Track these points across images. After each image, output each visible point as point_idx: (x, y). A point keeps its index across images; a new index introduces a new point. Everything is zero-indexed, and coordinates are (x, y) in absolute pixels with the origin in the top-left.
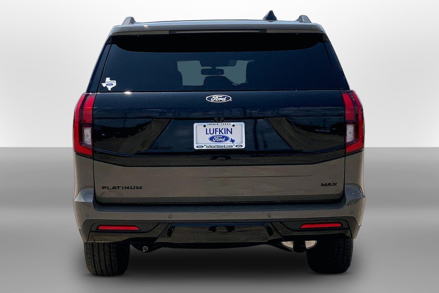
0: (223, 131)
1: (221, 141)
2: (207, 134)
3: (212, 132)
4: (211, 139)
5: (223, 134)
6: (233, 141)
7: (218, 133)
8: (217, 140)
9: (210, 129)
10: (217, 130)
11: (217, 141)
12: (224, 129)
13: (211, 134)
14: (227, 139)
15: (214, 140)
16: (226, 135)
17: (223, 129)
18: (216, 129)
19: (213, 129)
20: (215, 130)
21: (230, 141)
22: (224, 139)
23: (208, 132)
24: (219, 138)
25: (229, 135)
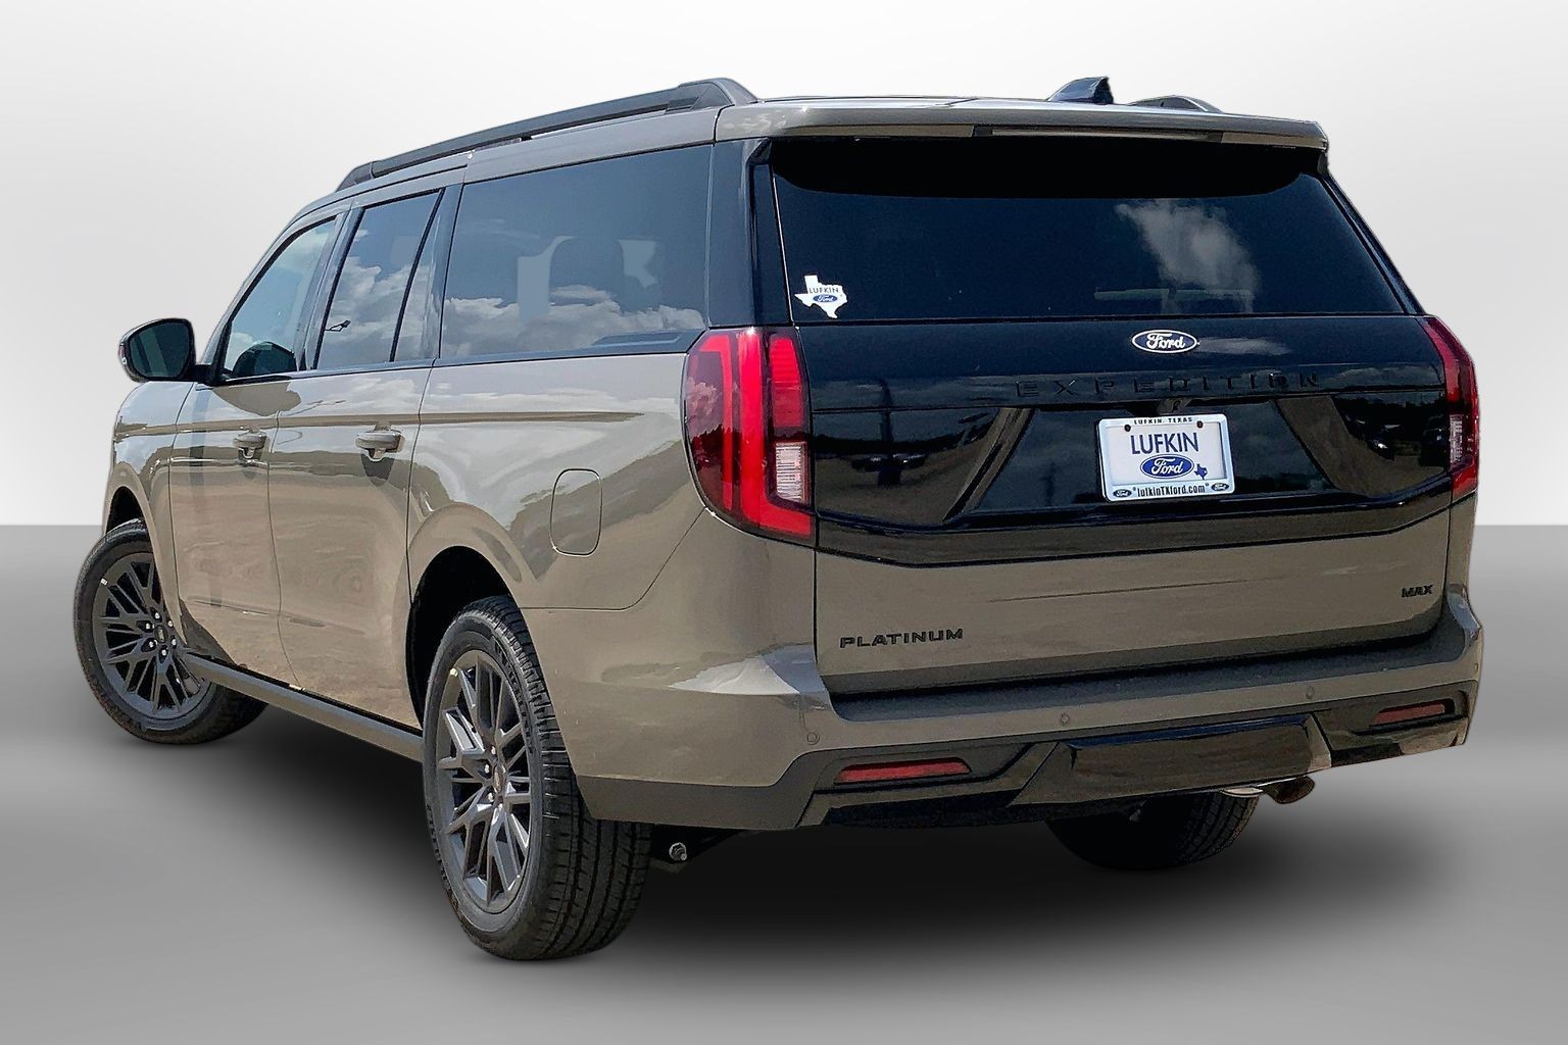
0: (1175, 442)
1: (1172, 474)
2: (1135, 452)
3: (1147, 448)
4: (1147, 467)
5: (1176, 451)
6: (1202, 472)
7: (1162, 448)
8: (1162, 471)
9: (1141, 436)
10: (1159, 439)
11: (1162, 475)
12: (1176, 437)
13: (1145, 452)
14: (1187, 466)
15: (1155, 470)
16: (1183, 454)
17: (1173, 435)
18: (1156, 436)
19: (1150, 436)
20: (1155, 440)
21: (1197, 473)
22: (1179, 467)
23: (1138, 448)
24: (1168, 464)
25: (1190, 454)
